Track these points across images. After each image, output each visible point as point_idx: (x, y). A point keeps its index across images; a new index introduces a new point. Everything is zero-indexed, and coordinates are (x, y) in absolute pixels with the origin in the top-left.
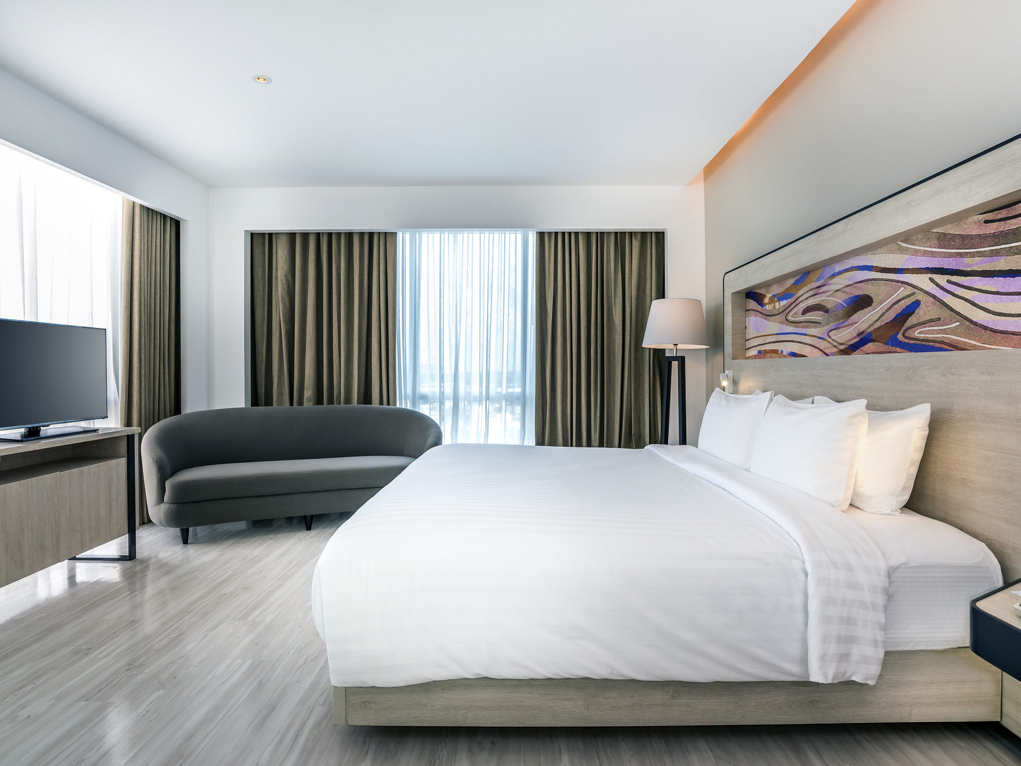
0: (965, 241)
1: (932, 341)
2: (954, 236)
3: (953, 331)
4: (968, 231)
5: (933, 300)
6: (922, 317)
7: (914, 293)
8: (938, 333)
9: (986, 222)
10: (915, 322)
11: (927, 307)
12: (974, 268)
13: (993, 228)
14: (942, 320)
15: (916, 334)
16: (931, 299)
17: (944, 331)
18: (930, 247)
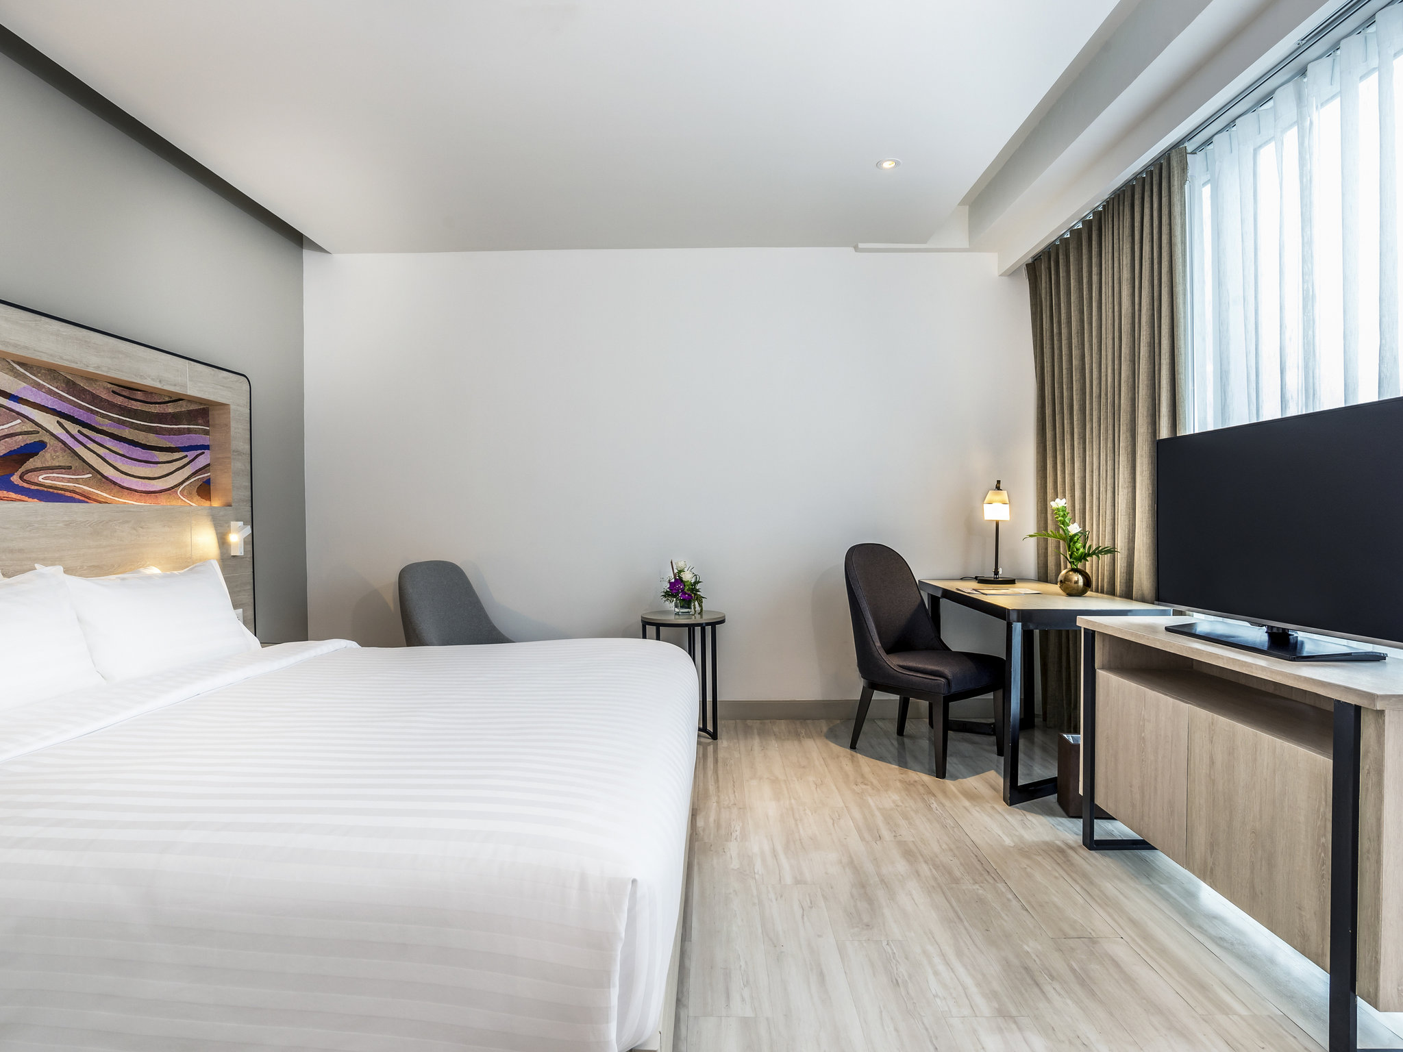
0: (95, 399)
1: (61, 489)
2: (84, 390)
3: (86, 482)
4: (98, 391)
5: (63, 446)
6: (48, 462)
7: (38, 432)
8: (69, 482)
9: (114, 392)
10: (39, 465)
11: (55, 451)
12: (105, 428)
13: (119, 400)
14: (73, 468)
15: (40, 478)
16: (60, 444)
17: (76, 481)
18: (57, 388)
